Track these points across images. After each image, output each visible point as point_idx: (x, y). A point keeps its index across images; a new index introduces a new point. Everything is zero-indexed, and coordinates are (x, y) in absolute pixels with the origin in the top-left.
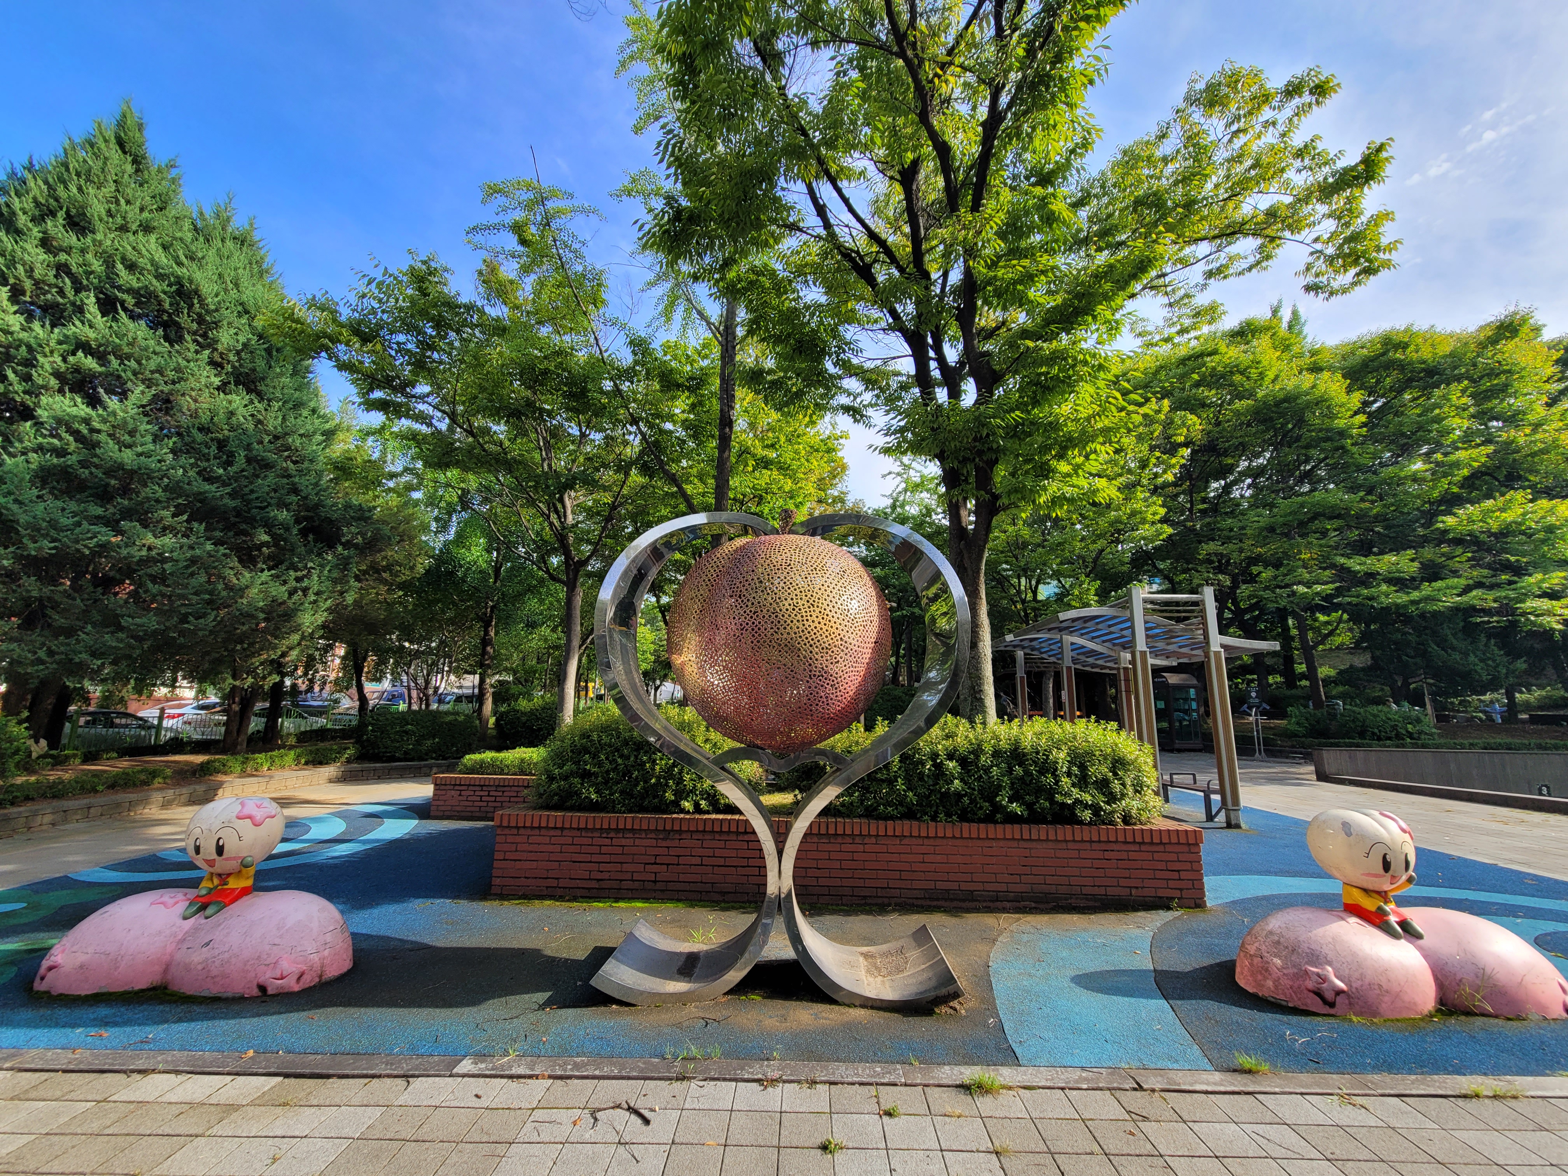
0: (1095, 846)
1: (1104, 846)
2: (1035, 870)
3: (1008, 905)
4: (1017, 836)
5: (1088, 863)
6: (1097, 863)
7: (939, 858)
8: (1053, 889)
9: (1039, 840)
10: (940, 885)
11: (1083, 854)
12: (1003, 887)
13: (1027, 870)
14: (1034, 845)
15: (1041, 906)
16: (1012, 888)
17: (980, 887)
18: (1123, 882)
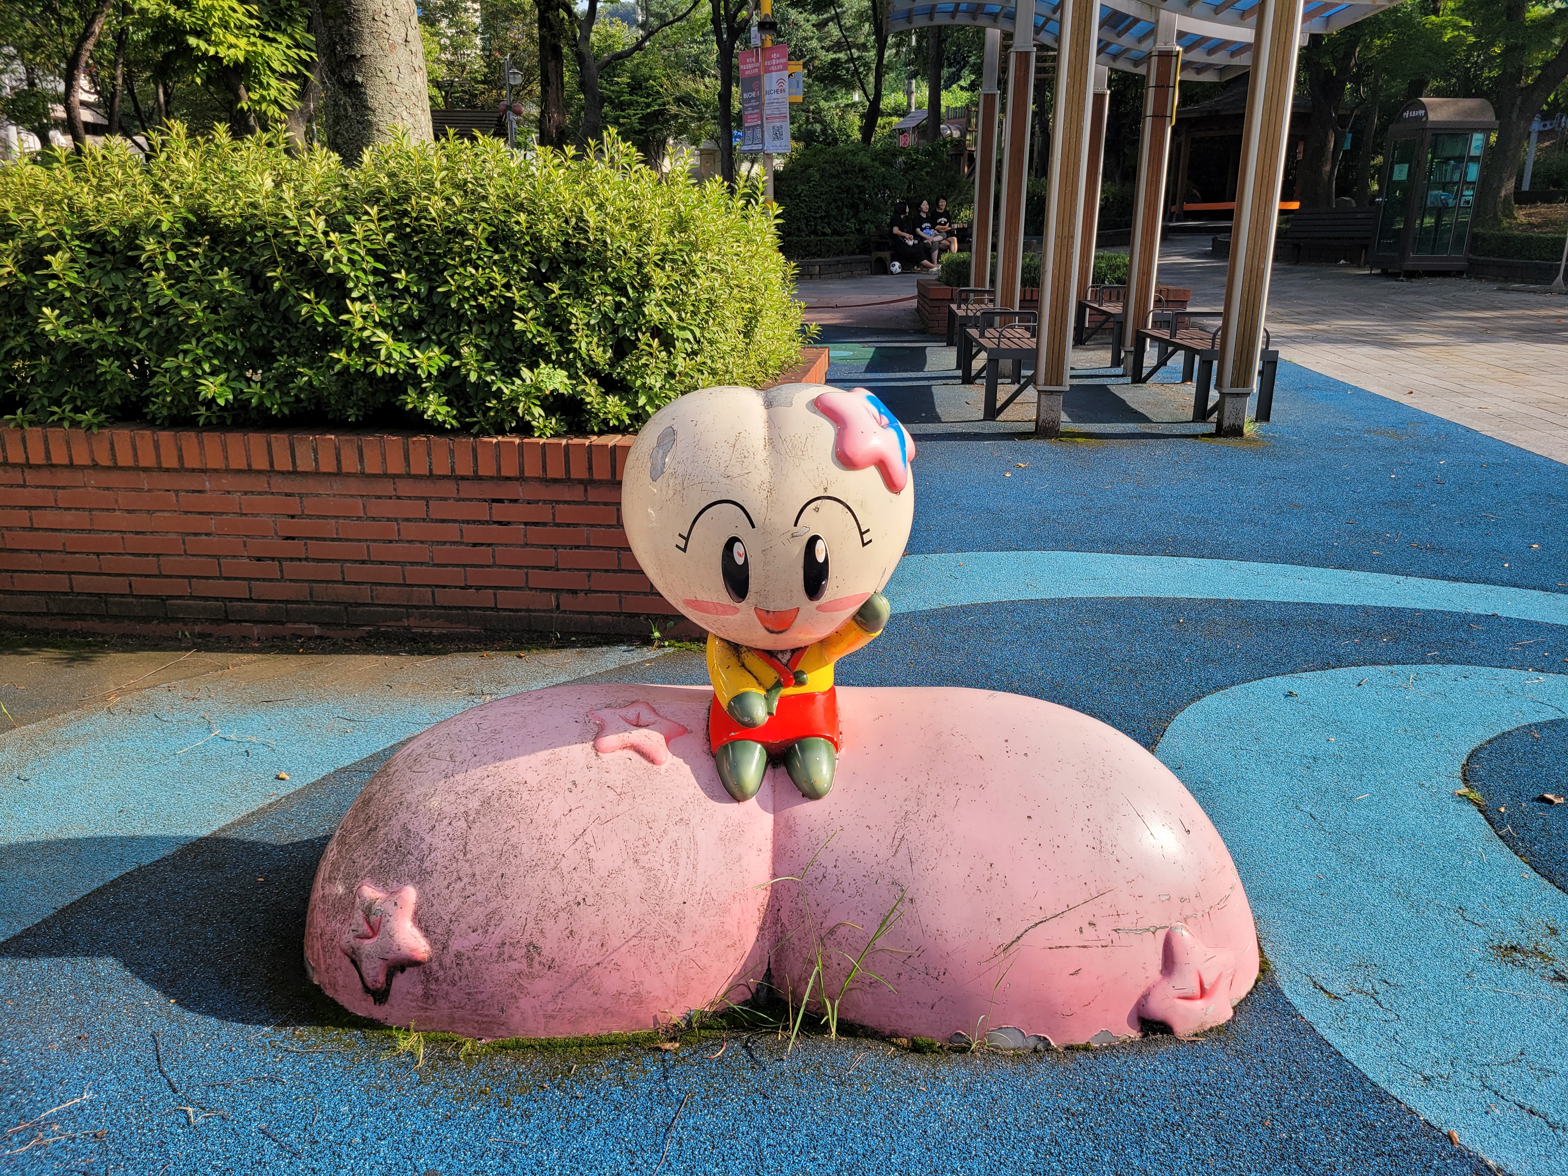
0: (469, 489)
1: (491, 490)
2: (315, 549)
3: (256, 630)
4: (260, 463)
5: (451, 531)
6: (473, 533)
7: (68, 519)
8: (365, 594)
9: (317, 474)
10: (82, 583)
11: (438, 510)
12: (240, 589)
13: (296, 548)
14: (309, 486)
15: (337, 634)
16: (260, 590)
17: (180, 587)
18: (539, 579)
